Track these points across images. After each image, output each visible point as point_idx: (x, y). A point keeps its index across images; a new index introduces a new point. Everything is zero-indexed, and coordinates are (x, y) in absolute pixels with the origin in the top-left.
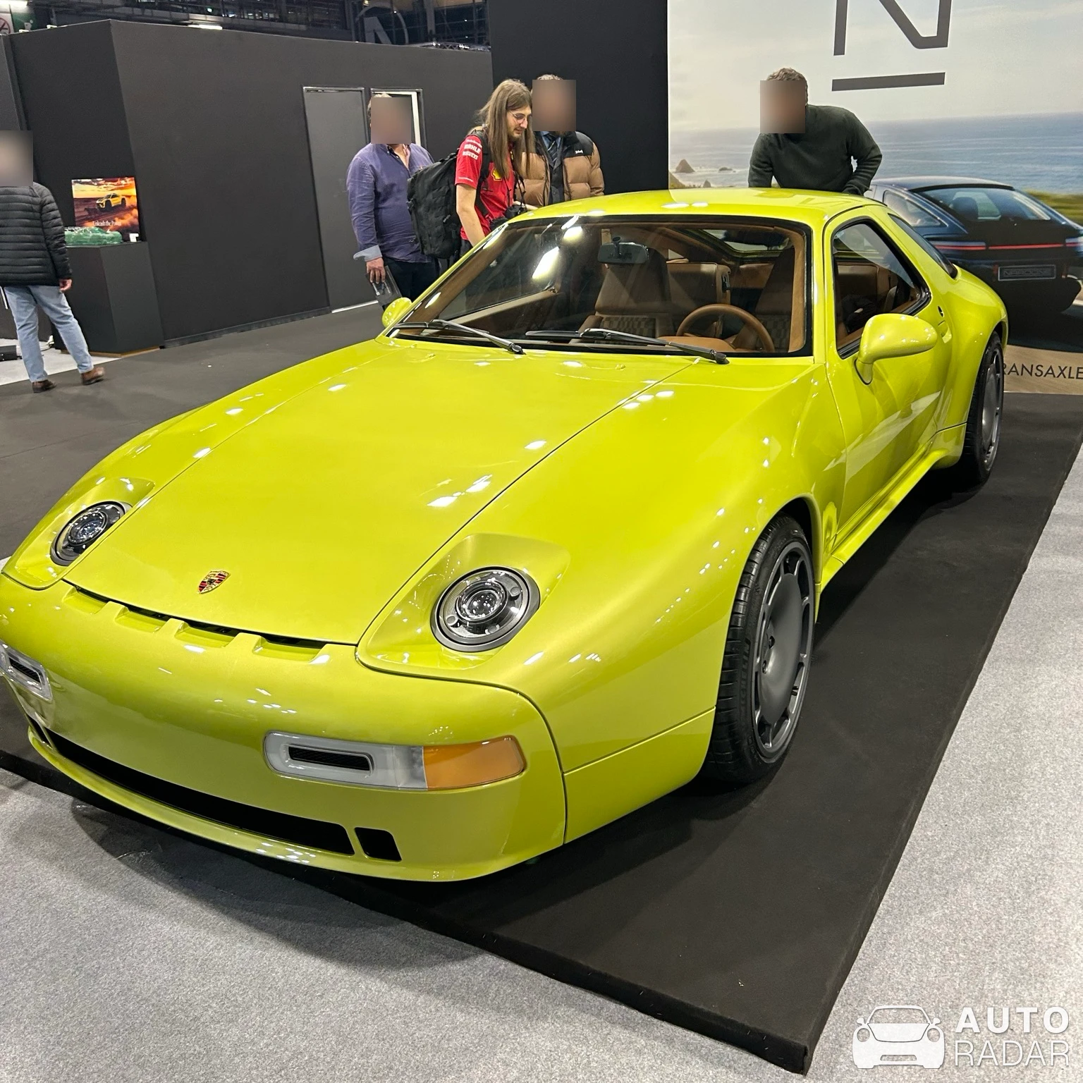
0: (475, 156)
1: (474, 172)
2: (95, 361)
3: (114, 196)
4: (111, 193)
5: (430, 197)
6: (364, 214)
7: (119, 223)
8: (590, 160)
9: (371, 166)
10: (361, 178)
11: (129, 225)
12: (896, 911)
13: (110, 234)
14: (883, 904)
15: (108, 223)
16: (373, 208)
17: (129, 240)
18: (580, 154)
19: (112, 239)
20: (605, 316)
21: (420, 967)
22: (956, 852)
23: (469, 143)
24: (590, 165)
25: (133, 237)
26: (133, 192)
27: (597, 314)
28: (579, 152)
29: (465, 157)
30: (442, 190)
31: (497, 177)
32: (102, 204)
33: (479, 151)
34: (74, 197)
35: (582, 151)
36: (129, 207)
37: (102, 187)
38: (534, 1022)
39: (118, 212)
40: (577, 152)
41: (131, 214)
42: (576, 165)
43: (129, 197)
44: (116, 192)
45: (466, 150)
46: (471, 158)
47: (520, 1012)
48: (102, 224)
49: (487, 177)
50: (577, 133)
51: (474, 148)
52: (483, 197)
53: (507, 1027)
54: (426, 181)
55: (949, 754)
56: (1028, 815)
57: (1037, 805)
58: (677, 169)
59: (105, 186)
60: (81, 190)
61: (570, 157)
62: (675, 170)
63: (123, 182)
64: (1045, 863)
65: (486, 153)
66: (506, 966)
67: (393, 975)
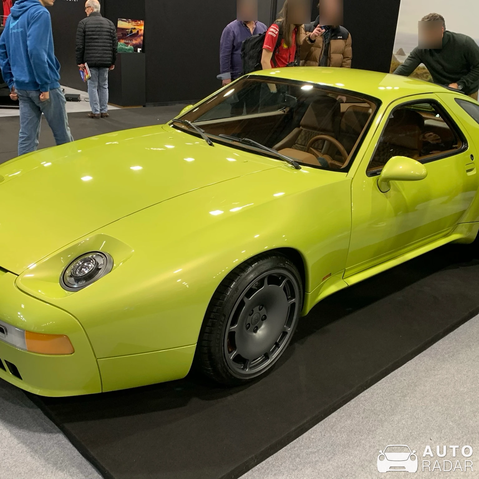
0: (274, 35)
1: (273, 43)
2: (110, 108)
3: (135, 29)
4: (133, 27)
5: (251, 52)
6: (225, 56)
7: (134, 42)
8: (345, 42)
9: (233, 31)
10: (227, 37)
11: (138, 44)
12: (263, 471)
13: (129, 47)
14: (259, 465)
15: (130, 42)
16: (231, 53)
17: (137, 51)
18: (340, 39)
19: (129, 49)
20: (304, 129)
21: (30, 430)
22: (318, 450)
23: (272, 28)
24: (345, 45)
25: (139, 50)
26: (143, 28)
27: (301, 127)
28: (340, 37)
29: (269, 35)
30: (257, 49)
31: (285, 46)
32: (129, 32)
33: (277, 32)
34: (118, 27)
35: (341, 37)
36: (140, 35)
37: (130, 23)
38: (57, 471)
39: (134, 37)
40: (338, 37)
41: (140, 39)
42: (337, 44)
43: (141, 30)
44: (136, 27)
45: (270, 31)
46: (271, 36)
47: (55, 464)
48: (127, 42)
49: (280, 46)
50: (341, 27)
51: (274, 31)
52: (277, 57)
53: (44, 469)
54: (251, 44)
55: (357, 399)
56: (372, 442)
57: (381, 438)
58: (397, 52)
59: (131, 23)
60: (122, 24)
61: (334, 39)
62: (396, 53)
63: (139, 22)
64: (359, 469)
65: (281, 33)
66: (65, 441)
67: (16, 431)
